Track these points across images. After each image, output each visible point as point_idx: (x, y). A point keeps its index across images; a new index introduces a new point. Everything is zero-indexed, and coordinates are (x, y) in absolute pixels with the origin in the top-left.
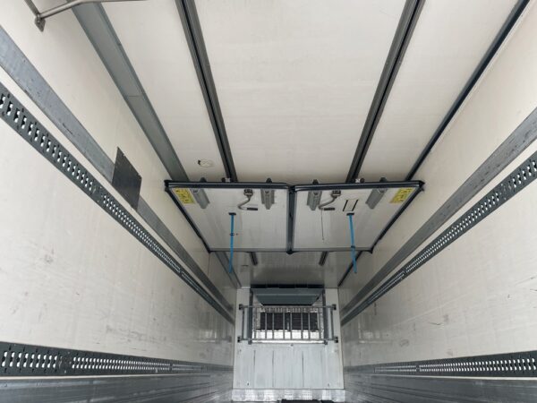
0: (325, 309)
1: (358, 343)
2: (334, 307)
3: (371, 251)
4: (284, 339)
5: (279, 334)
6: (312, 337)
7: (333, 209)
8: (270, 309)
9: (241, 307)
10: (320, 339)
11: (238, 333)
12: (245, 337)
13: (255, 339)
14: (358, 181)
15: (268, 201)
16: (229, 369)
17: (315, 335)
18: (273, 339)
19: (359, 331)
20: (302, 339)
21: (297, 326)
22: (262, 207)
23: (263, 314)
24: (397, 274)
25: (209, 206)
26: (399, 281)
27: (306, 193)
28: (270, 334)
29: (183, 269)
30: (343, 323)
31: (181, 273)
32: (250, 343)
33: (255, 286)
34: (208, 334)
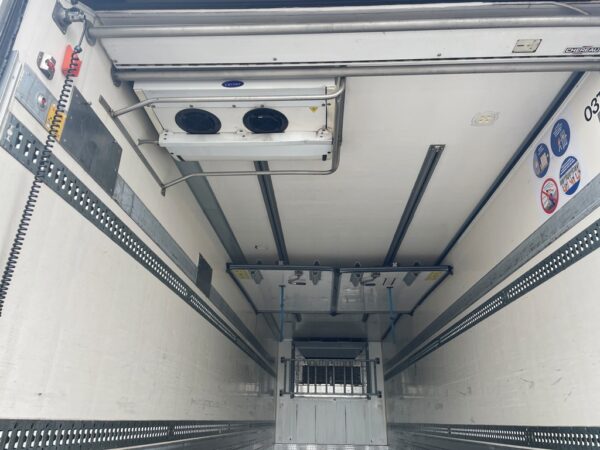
0: (368, 363)
1: (402, 399)
2: (377, 361)
3: (411, 313)
4: (326, 393)
5: (321, 388)
6: (355, 392)
7: (374, 285)
8: (312, 362)
9: (283, 360)
10: (363, 394)
11: (280, 386)
12: (287, 390)
13: (297, 393)
14: (395, 265)
15: (315, 279)
16: (271, 424)
17: (358, 389)
18: (316, 393)
19: (403, 386)
20: (345, 393)
21: (339, 380)
22: (309, 283)
23: (305, 368)
24: (433, 341)
25: (262, 282)
26: (435, 349)
27: (349, 275)
28: (312, 388)
29: (238, 337)
30: (386, 378)
31: (236, 340)
32: (293, 397)
33: (298, 339)
34: (250, 387)
